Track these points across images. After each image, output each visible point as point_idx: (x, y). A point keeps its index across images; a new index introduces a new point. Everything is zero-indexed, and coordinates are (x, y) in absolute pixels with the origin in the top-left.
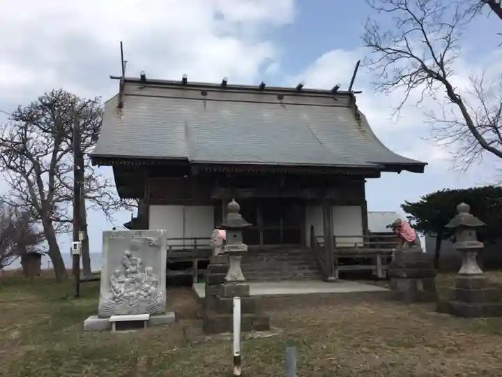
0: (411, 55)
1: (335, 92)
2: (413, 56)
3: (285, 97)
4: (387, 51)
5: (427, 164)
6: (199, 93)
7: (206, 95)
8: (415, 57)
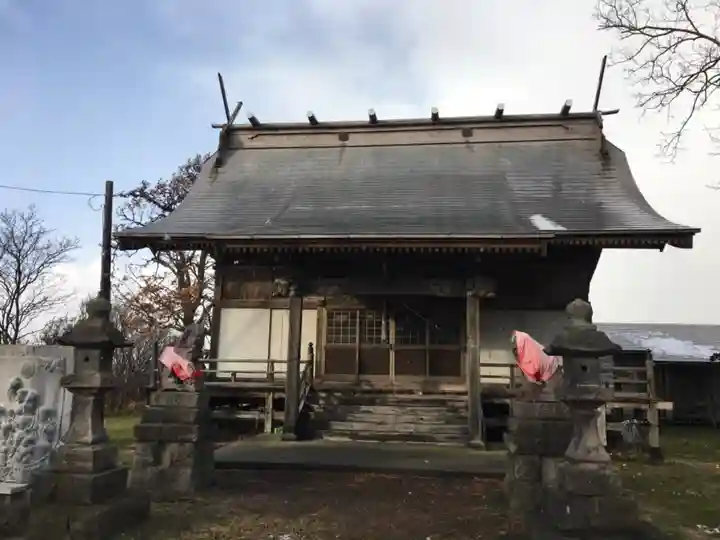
0: (697, 33)
1: (566, 116)
2: (702, 36)
3: (475, 132)
4: (646, 31)
5: (699, 230)
6: (336, 137)
7: (347, 139)
8: (706, 37)
